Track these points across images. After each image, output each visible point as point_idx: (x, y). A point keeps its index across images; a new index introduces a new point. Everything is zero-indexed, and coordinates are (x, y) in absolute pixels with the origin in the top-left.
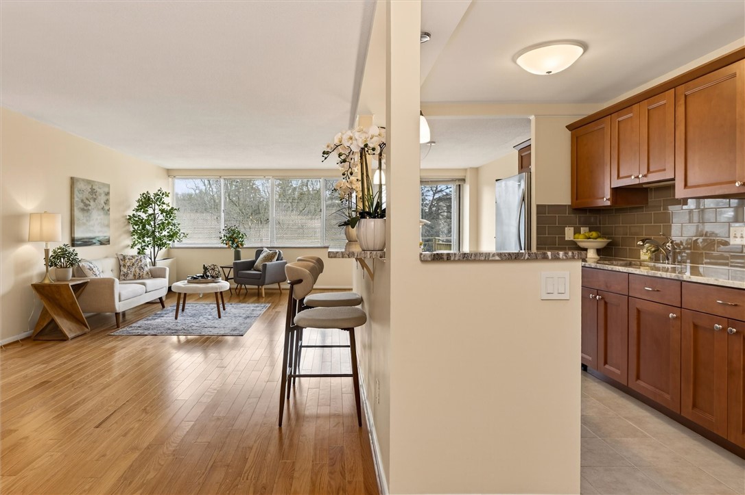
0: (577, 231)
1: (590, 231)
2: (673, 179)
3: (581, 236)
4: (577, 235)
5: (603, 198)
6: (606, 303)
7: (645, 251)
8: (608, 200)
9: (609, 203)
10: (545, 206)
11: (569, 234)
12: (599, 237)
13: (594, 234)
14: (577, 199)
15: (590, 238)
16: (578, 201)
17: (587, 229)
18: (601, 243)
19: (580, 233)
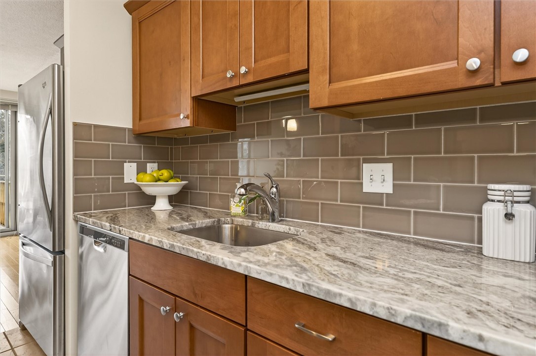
0: (141, 169)
1: (159, 169)
2: (306, 71)
3: (147, 177)
4: (141, 175)
5: (179, 115)
6: (192, 327)
7: (237, 199)
8: (187, 117)
9: (187, 123)
10: (89, 126)
11: (130, 174)
12: (171, 178)
13: (165, 173)
14: (140, 119)
15: (159, 180)
16: (143, 122)
17: (156, 165)
18: (174, 186)
19: (146, 172)
